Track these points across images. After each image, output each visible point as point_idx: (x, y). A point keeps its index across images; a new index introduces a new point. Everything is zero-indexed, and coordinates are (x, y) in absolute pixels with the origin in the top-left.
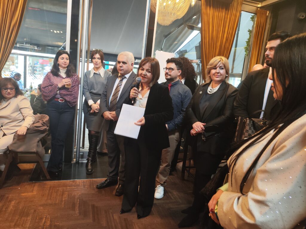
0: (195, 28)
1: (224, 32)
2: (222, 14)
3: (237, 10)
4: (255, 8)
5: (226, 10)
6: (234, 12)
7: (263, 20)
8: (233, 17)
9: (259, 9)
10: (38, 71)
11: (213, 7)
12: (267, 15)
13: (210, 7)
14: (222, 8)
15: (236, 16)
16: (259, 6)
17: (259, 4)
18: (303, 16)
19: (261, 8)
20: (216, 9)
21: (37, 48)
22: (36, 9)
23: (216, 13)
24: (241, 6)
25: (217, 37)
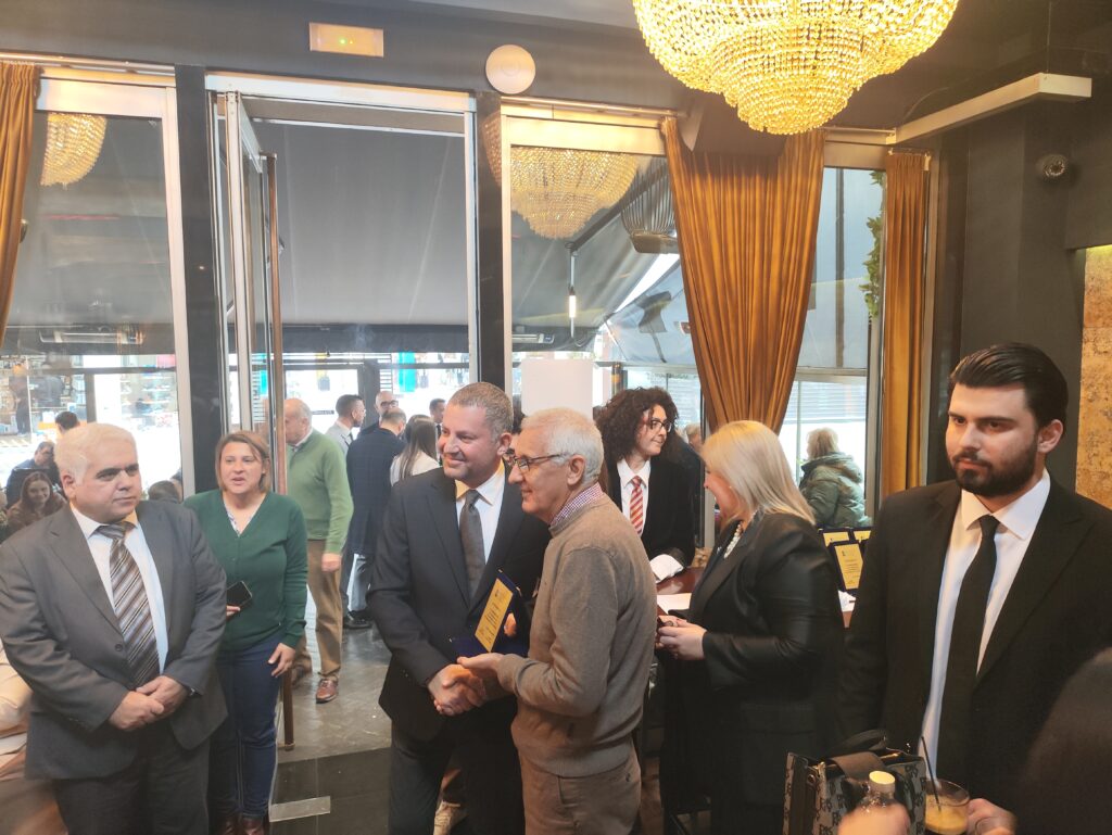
0: (664, 247)
1: (766, 259)
2: (752, 194)
3: (806, 173)
4: (874, 152)
5: (765, 177)
6: (797, 179)
7: (912, 191)
8: (795, 200)
9: (890, 152)
10: (157, 396)
11: (716, 174)
12: (927, 169)
13: (703, 177)
14: (750, 174)
15: (805, 193)
16: (892, 140)
17: (888, 135)
18: (1056, 169)
19: (896, 147)
20: (725, 180)
21: (128, 340)
22: (107, 218)
23: (730, 196)
24: (822, 152)
25: (745, 280)
